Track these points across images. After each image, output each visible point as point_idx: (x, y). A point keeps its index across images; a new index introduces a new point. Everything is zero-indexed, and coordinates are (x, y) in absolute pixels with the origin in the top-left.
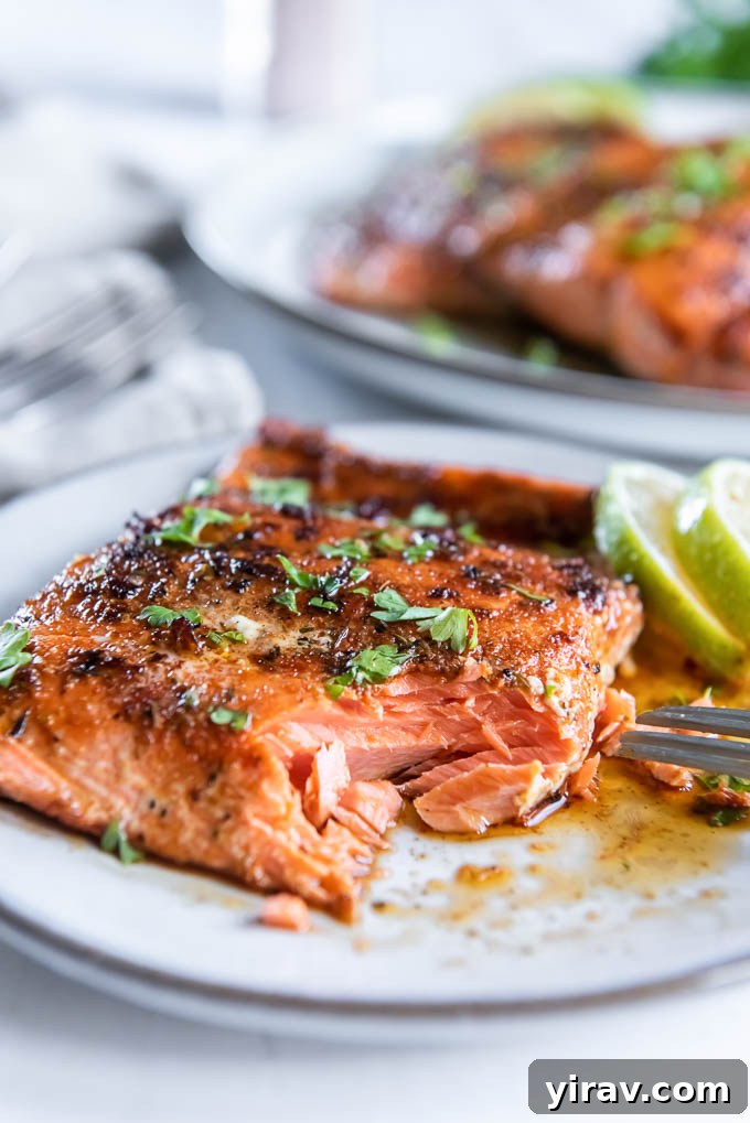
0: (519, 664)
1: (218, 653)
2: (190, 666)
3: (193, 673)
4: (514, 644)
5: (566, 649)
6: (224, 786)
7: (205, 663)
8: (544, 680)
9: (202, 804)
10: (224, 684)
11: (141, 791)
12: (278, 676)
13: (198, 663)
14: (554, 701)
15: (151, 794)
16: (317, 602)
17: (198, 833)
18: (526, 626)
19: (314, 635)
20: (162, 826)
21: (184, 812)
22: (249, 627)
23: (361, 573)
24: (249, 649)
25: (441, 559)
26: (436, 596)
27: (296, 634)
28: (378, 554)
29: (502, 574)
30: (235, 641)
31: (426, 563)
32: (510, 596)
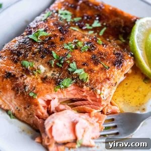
0: (96, 86)
1: (35, 76)
2: (28, 79)
3: (28, 80)
4: (97, 80)
5: (108, 82)
6: (31, 108)
7: (32, 78)
8: (101, 90)
9: (26, 110)
10: (34, 86)
11: (15, 105)
12: (45, 84)
13: (30, 78)
14: (102, 96)
15: (17, 106)
16: (58, 64)
17: (25, 116)
18: (101, 76)
19: (55, 73)
20: (19, 113)
21: (23, 111)
22: (43, 69)
23: (69, 56)
24: (41, 75)
25: (89, 50)
26: (84, 65)
27: (52, 72)
28: (76, 48)
29: (100, 58)
30: (39, 73)
31: (85, 52)
32: (100, 66)
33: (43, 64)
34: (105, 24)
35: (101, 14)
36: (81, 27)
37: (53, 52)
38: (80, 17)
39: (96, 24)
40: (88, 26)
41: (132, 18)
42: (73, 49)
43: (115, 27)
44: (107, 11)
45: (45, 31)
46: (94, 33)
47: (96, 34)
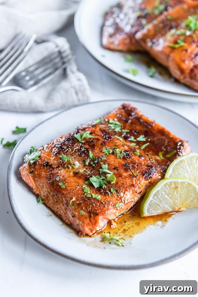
0: (121, 189)
1: (69, 169)
3: (62, 172)
5: (133, 188)
6: (58, 196)
7: (65, 171)
8: (124, 194)
9: (54, 198)
11: (46, 192)
13: (64, 171)
16: (92, 163)
17: (52, 203)
18: (128, 181)
19: (87, 171)
20: (47, 199)
21: (51, 198)
22: (77, 164)
23: (104, 158)
24: (74, 170)
25: (124, 158)
26: (115, 169)
27: (85, 169)
28: (113, 153)
29: (132, 166)
30: (73, 168)
31: (120, 158)
32: (129, 173)
33: (79, 161)
34: (149, 140)
35: (149, 131)
36: (126, 138)
37: (90, 152)
38: (129, 129)
39: (142, 138)
40: (132, 138)
41: (176, 139)
42: (110, 154)
43: (158, 144)
44: (156, 129)
45: (91, 134)
46: (136, 145)
47: (138, 146)
